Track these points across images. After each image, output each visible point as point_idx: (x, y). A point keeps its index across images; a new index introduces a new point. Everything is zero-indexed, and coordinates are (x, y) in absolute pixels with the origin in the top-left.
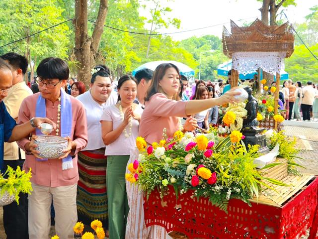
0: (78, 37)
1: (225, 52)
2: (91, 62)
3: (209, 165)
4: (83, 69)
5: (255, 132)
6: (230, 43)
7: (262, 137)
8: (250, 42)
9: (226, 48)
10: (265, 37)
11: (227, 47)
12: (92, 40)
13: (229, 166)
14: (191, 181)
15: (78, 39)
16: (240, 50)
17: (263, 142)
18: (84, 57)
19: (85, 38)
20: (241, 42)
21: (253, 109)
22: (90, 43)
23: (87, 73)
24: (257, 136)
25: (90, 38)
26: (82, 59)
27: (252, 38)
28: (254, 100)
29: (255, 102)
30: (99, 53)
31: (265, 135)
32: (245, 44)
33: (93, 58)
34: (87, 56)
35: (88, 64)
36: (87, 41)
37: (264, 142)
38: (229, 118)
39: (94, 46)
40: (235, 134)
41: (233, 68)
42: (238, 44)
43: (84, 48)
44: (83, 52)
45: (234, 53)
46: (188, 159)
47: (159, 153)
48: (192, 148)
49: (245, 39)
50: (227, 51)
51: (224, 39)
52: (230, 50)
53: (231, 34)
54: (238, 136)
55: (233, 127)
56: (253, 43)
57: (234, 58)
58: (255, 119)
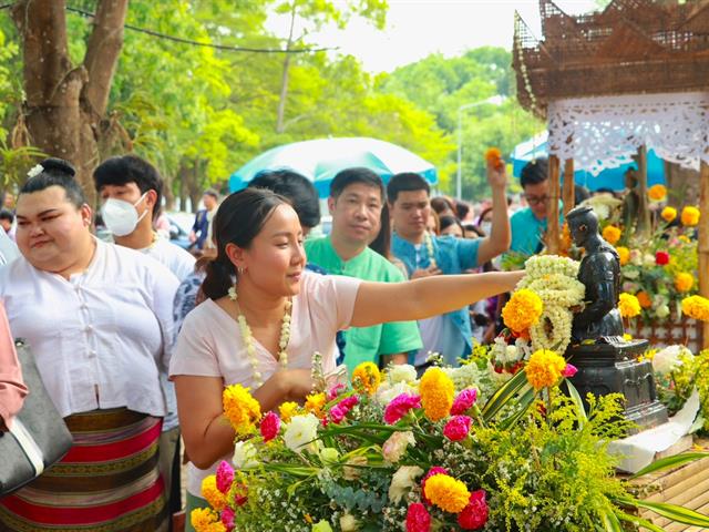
0: (36, 67)
1: (523, 99)
2: (83, 151)
3: (463, 466)
5: (612, 355)
6: (540, 70)
7: (640, 370)
8: (605, 65)
9: (528, 88)
10: (655, 44)
11: (530, 83)
12: (83, 77)
13: (526, 465)
14: (405, 522)
15: (34, 73)
16: (575, 92)
17: (644, 387)
18: (57, 134)
19: (58, 68)
20: (577, 64)
21: (603, 279)
22: (76, 86)
24: (620, 366)
25: (78, 70)
26: (52, 141)
27: (611, 50)
28: (606, 249)
29: (609, 257)
30: (112, 120)
31: (649, 365)
32: (589, 72)
33: (89, 136)
34: (67, 129)
35: (72, 157)
36: (68, 79)
37: (646, 384)
38: (520, 311)
39: (91, 97)
40: (542, 363)
41: (553, 152)
42: (565, 71)
43: (56, 104)
44: (55, 117)
45: (554, 101)
46: (396, 448)
47: (300, 435)
48: (405, 414)
49: (589, 55)
50: (532, 96)
51: (521, 58)
52: (541, 92)
53: (543, 39)
54: (551, 367)
55: (541, 340)
56: (616, 65)
57: (556, 117)
58: (612, 312)
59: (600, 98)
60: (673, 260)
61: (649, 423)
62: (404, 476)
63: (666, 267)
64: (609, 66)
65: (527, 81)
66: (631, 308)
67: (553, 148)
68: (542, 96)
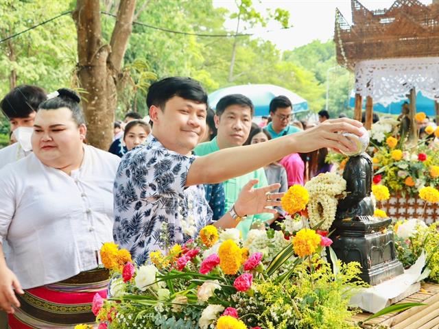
0: (83, 44)
1: (340, 60)
2: (108, 90)
4: (93, 102)
6: (352, 43)
7: (383, 240)
8: (390, 40)
9: (343, 53)
10: (420, 28)
11: (344, 51)
12: (108, 50)
15: (82, 48)
16: (371, 56)
18: (94, 81)
19: (96, 44)
20: (373, 39)
22: (105, 55)
23: (101, 110)
25: (106, 46)
26: (91, 85)
27: (393, 30)
28: (362, 157)
29: (364, 162)
30: (124, 74)
32: (380, 45)
33: (111, 82)
34: (99, 78)
35: (102, 93)
36: (100, 51)
39: (113, 60)
40: (303, 239)
41: (358, 92)
42: (365, 44)
43: (93, 64)
44: (93, 71)
45: (358, 61)
46: (206, 292)
47: (145, 279)
48: (213, 268)
49: (380, 33)
50: (345, 58)
51: (339, 36)
52: (351, 56)
53: (353, 24)
54: (309, 242)
55: (315, 218)
56: (396, 39)
57: (360, 71)
58: (365, 199)
59: (386, 60)
60: (428, 158)
61: (388, 275)
62: (210, 312)
63: (424, 162)
64: (392, 40)
65: (342, 49)
66: (383, 195)
67: (358, 90)
68: (352, 58)
